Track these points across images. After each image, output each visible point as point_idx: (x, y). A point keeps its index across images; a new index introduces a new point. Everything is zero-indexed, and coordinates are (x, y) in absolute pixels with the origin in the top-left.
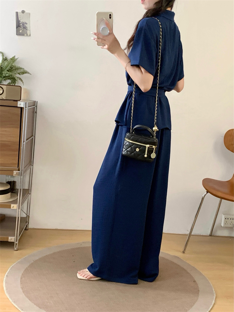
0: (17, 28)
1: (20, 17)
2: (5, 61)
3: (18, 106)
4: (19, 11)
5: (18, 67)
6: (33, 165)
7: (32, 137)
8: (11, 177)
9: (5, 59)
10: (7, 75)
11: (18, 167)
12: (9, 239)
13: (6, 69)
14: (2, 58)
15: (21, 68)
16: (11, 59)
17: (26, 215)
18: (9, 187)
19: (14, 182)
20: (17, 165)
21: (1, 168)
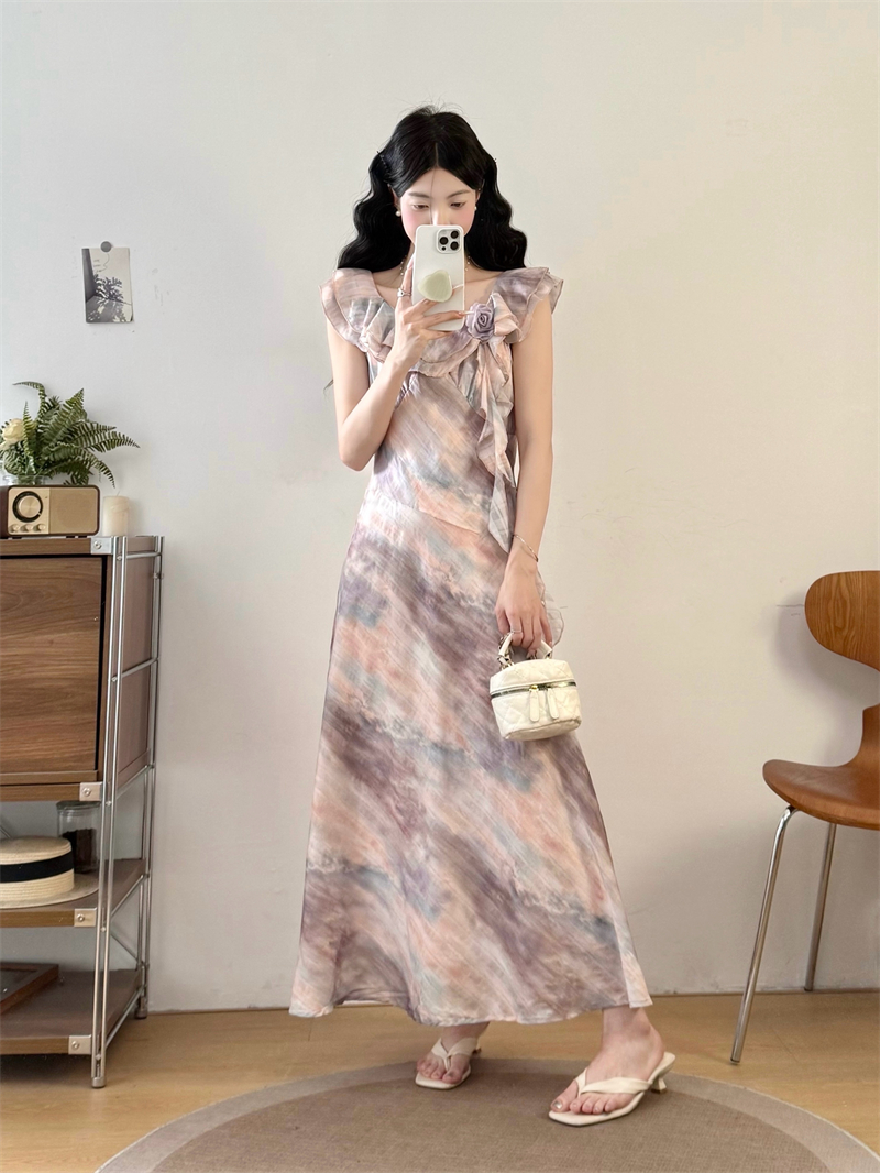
0: (86, 301)
1: (97, 263)
2: (49, 413)
3: (93, 552)
4: (94, 246)
5: (95, 425)
6: (153, 767)
7: (148, 663)
8: (74, 815)
9: (50, 406)
10: (58, 456)
11: (96, 768)
12: (70, 1047)
13: (53, 437)
14: (40, 401)
15: (105, 429)
16: (70, 402)
17: (137, 959)
18: (69, 850)
19: (88, 835)
20: (93, 763)
21: (37, 775)
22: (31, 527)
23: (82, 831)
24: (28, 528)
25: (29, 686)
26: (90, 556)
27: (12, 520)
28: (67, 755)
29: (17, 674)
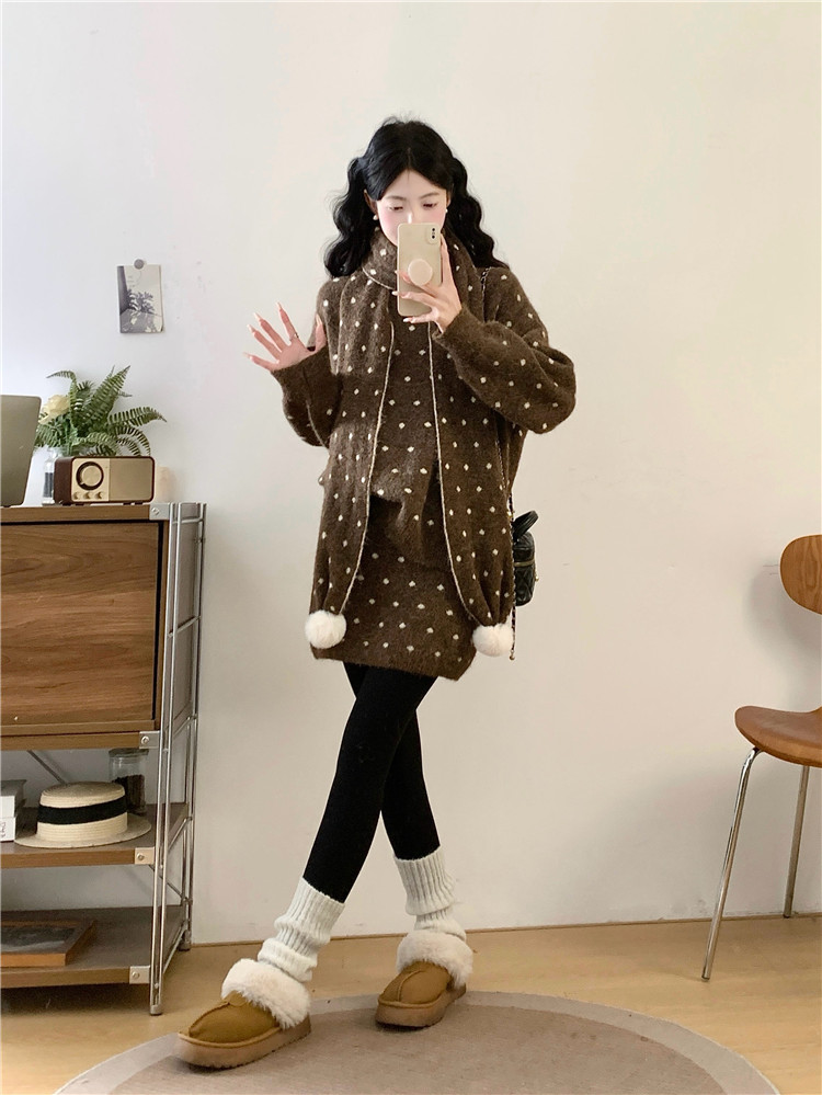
3: (151, 518)
6: (195, 718)
7: (191, 623)
8: (125, 762)
11: (154, 717)
12: (131, 977)
17: (182, 895)
18: (124, 793)
19: (138, 780)
20: (151, 713)
21: (100, 725)
22: (93, 495)
23: (134, 777)
24: (90, 495)
25: (93, 642)
26: (148, 521)
27: (75, 488)
28: (129, 706)
29: (81, 631)
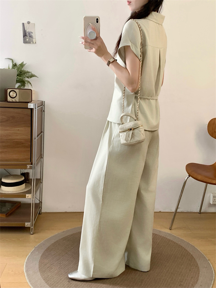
0: (23, 37)
1: (26, 27)
2: (14, 67)
3: (28, 107)
4: (25, 22)
5: (26, 71)
6: (43, 158)
10: (18, 79)
12: (25, 225)
14: (12, 64)
15: (29, 72)
16: (20, 65)
17: (39, 201)
19: (28, 174)
20: (30, 160)
21: (16, 163)
23: (27, 172)
24: (13, 100)
25: (14, 141)
27: (9, 97)
28: (24, 158)
29: (10, 138)
